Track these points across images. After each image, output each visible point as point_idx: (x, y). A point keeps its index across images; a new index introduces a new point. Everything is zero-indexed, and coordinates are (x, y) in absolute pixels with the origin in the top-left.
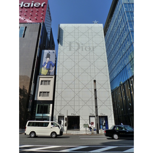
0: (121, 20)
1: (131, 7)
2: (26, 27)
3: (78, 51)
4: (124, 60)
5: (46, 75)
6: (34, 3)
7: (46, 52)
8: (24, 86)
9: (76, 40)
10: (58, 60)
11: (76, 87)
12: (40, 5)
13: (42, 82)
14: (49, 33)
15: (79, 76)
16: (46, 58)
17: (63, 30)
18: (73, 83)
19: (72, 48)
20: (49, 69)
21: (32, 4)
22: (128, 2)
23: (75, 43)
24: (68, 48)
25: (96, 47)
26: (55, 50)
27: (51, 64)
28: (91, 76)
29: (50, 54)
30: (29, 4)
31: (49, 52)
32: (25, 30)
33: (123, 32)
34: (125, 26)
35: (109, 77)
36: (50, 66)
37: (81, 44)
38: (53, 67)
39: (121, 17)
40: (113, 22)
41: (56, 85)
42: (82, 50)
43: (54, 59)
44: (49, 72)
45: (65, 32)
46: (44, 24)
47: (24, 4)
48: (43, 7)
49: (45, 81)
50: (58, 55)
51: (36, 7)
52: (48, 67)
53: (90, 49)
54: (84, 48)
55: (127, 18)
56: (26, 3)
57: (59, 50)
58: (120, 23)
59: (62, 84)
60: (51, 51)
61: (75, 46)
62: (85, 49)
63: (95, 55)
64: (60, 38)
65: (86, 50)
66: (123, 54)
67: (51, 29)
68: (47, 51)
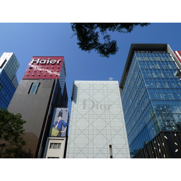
0: (137, 76)
1: (146, 65)
2: (40, 83)
3: (92, 109)
4: (144, 119)
5: (57, 137)
6: (50, 60)
7: (58, 110)
8: (30, 149)
9: (91, 98)
10: (71, 119)
11: (89, 152)
12: (56, 62)
13: (52, 145)
14: (63, 88)
15: (93, 138)
16: (58, 116)
17: (77, 86)
18: (87, 147)
19: (86, 106)
20: (60, 130)
21: (48, 61)
22: (143, 60)
23: (90, 100)
24: (82, 106)
25: (111, 105)
26: (68, 108)
27: (62, 124)
28: (107, 138)
29: (63, 112)
30: (45, 61)
31: (62, 110)
32: (39, 86)
33: (140, 88)
34: (141, 83)
35: (127, 139)
36: (62, 126)
37: (96, 102)
38: (65, 127)
39: (137, 73)
40: (129, 77)
41: (67, 149)
42: (97, 109)
43: (67, 118)
44: (60, 133)
45: (79, 89)
46: (58, 80)
47: (40, 60)
48: (58, 64)
49: (55, 144)
50: (72, 113)
51: (51, 64)
52: (60, 127)
53: (105, 107)
54: (99, 106)
55: (143, 76)
56: (42, 59)
57: (72, 108)
58: (136, 79)
59: (74, 148)
60: (64, 109)
61: (89, 104)
62: (101, 107)
63: (110, 114)
64: (74, 95)
65: (102, 109)
66: (143, 112)
67: (65, 83)
68: (60, 109)
